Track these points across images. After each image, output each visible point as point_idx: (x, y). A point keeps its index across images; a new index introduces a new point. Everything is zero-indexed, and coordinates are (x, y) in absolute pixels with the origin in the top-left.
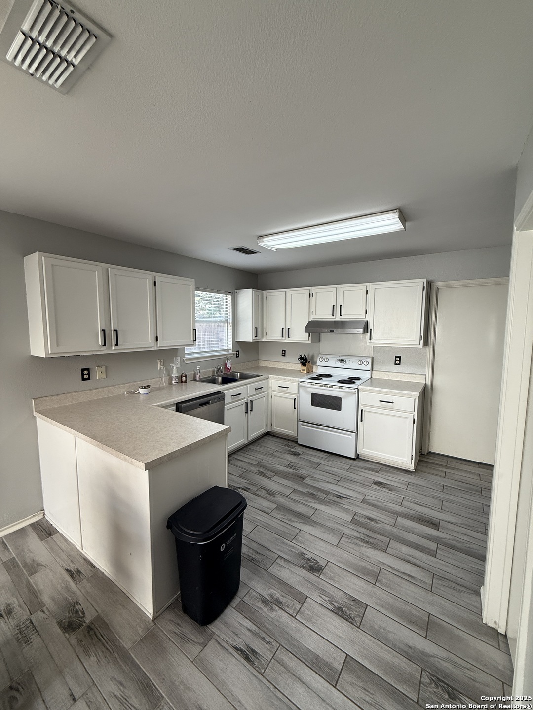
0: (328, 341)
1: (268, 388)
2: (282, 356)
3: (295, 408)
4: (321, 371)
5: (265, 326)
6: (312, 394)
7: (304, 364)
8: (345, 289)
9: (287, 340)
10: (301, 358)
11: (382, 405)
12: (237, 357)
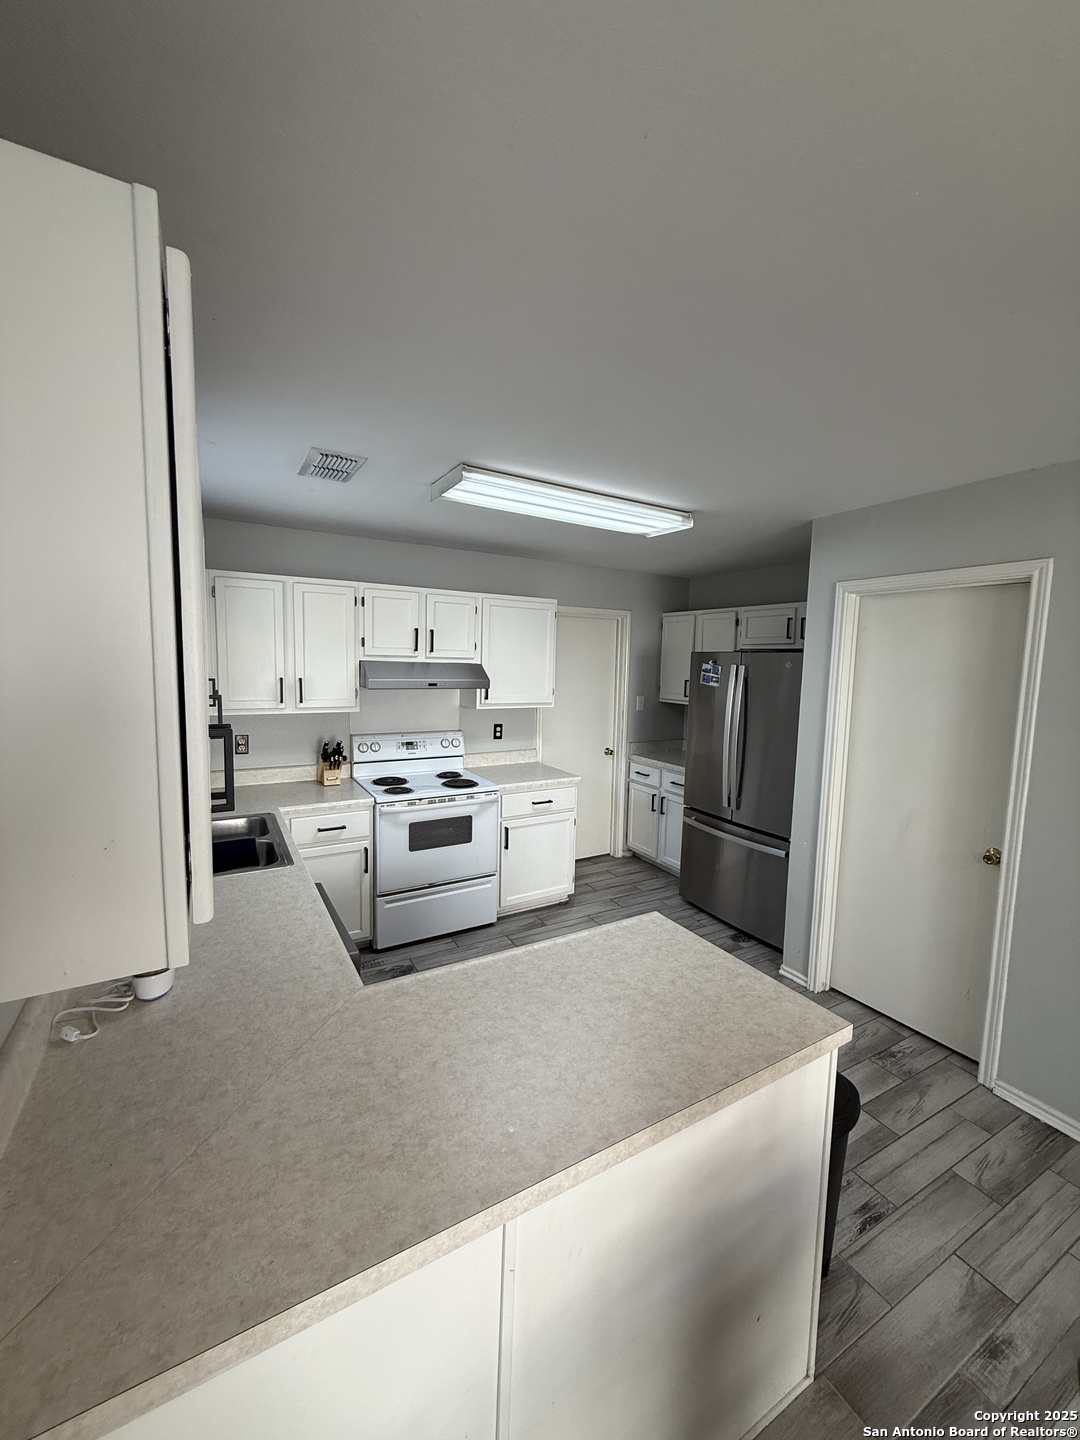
2: (238, 752)
3: (366, 871)
6: (410, 825)
8: (435, 598)
9: (293, 709)
11: (536, 810)
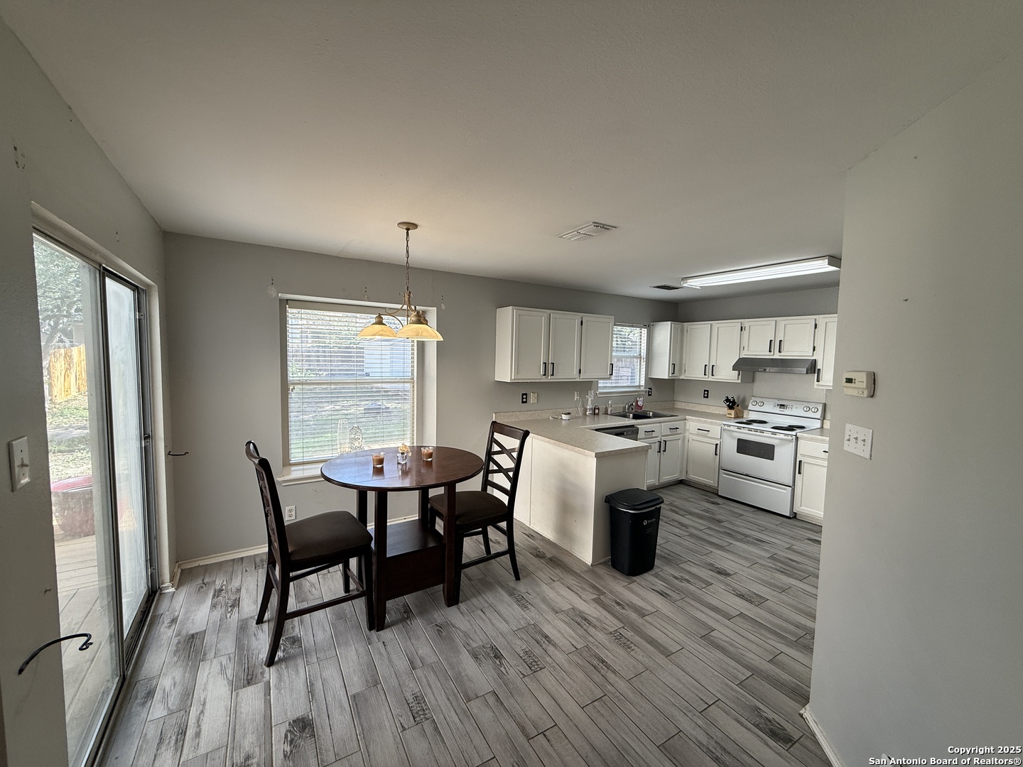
0: (765, 383)
1: (685, 430)
2: (704, 397)
3: (716, 454)
4: (753, 416)
5: (684, 362)
6: (738, 439)
7: (731, 408)
8: (786, 322)
9: (711, 378)
10: (728, 400)
12: (649, 395)
